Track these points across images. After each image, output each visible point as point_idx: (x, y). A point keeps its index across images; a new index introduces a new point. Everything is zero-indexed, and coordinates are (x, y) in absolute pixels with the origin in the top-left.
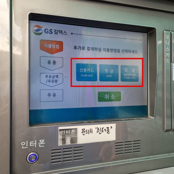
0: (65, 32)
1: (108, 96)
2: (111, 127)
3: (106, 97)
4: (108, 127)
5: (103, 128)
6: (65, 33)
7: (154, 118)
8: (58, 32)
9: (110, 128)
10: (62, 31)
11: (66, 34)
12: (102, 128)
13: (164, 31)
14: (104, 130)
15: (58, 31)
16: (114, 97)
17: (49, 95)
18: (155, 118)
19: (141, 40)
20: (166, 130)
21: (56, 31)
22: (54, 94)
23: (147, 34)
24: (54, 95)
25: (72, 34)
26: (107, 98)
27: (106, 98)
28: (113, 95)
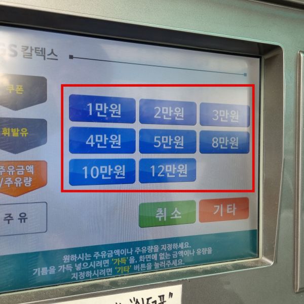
0: (52, 52)
1: (163, 212)
2: (171, 295)
3: (160, 215)
4: (163, 296)
5: (151, 298)
6: (52, 56)
7: (272, 263)
8: (33, 52)
9: (166, 298)
10: (43, 50)
11: (55, 57)
12: (148, 299)
13: (300, 55)
14: (153, 302)
15: (32, 49)
16: (178, 215)
17: (9, 218)
18: (276, 262)
19: (245, 75)
20: (300, 289)
21: (26, 50)
22: (23, 215)
23: (258, 59)
24: (23, 218)
25: (71, 57)
26: (163, 218)
27: (160, 217)
28: (176, 210)
